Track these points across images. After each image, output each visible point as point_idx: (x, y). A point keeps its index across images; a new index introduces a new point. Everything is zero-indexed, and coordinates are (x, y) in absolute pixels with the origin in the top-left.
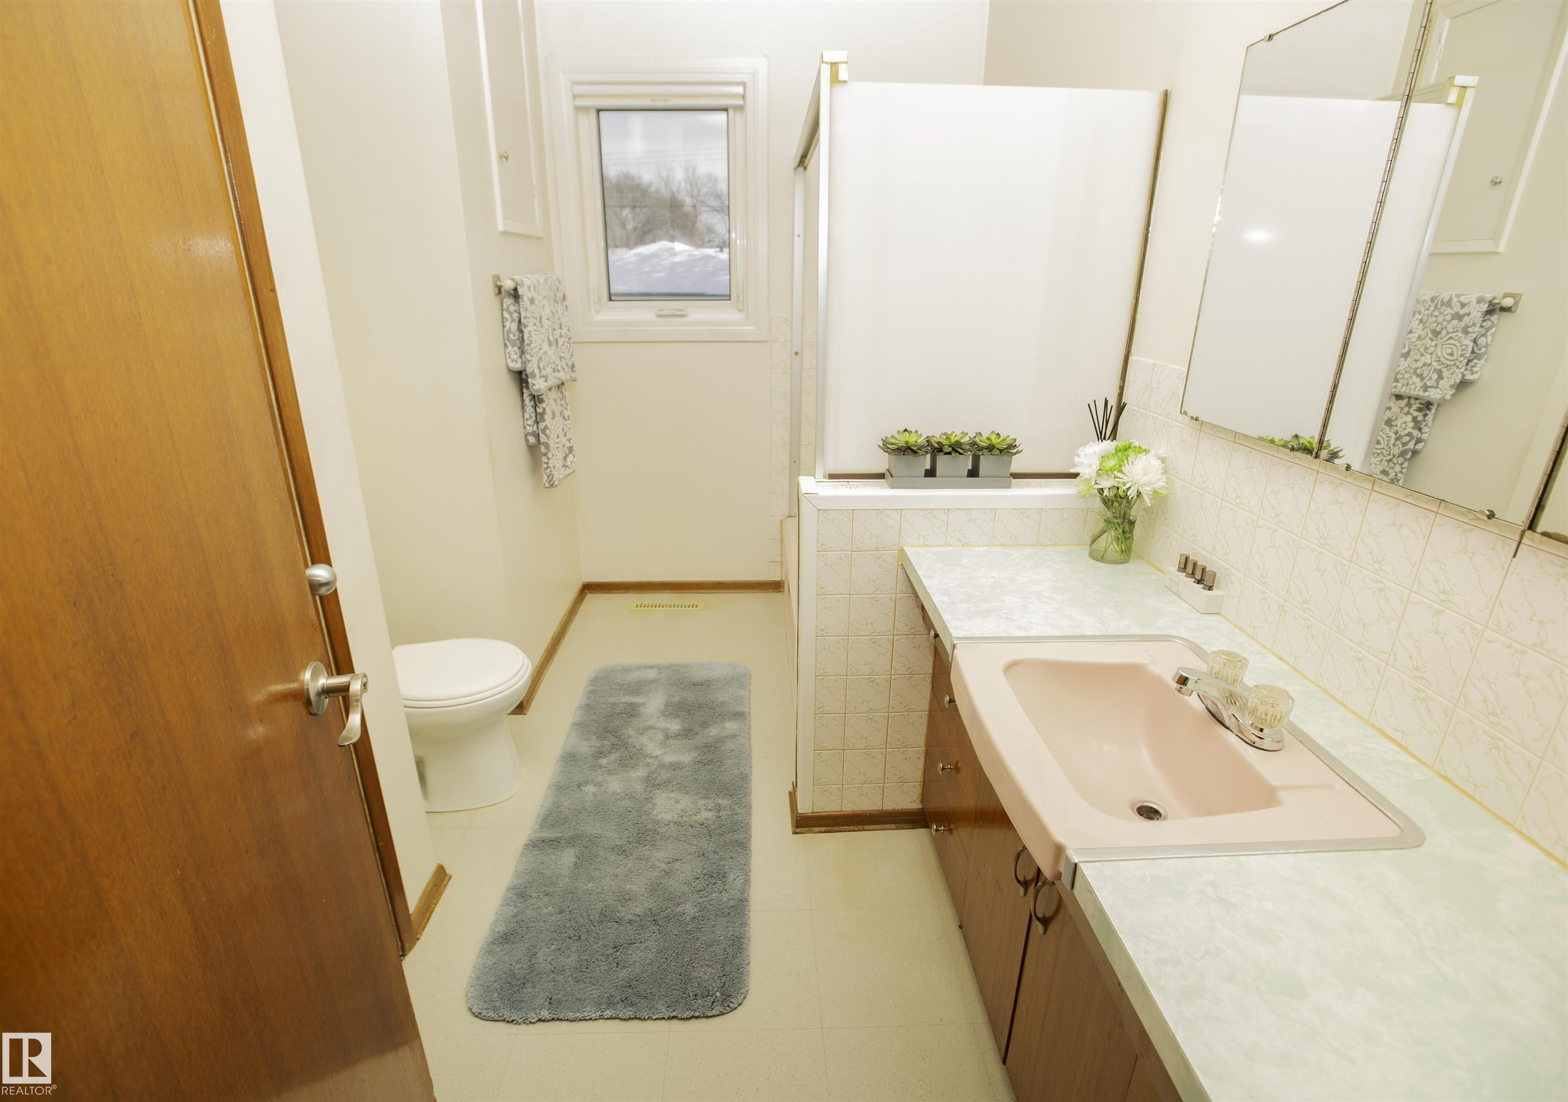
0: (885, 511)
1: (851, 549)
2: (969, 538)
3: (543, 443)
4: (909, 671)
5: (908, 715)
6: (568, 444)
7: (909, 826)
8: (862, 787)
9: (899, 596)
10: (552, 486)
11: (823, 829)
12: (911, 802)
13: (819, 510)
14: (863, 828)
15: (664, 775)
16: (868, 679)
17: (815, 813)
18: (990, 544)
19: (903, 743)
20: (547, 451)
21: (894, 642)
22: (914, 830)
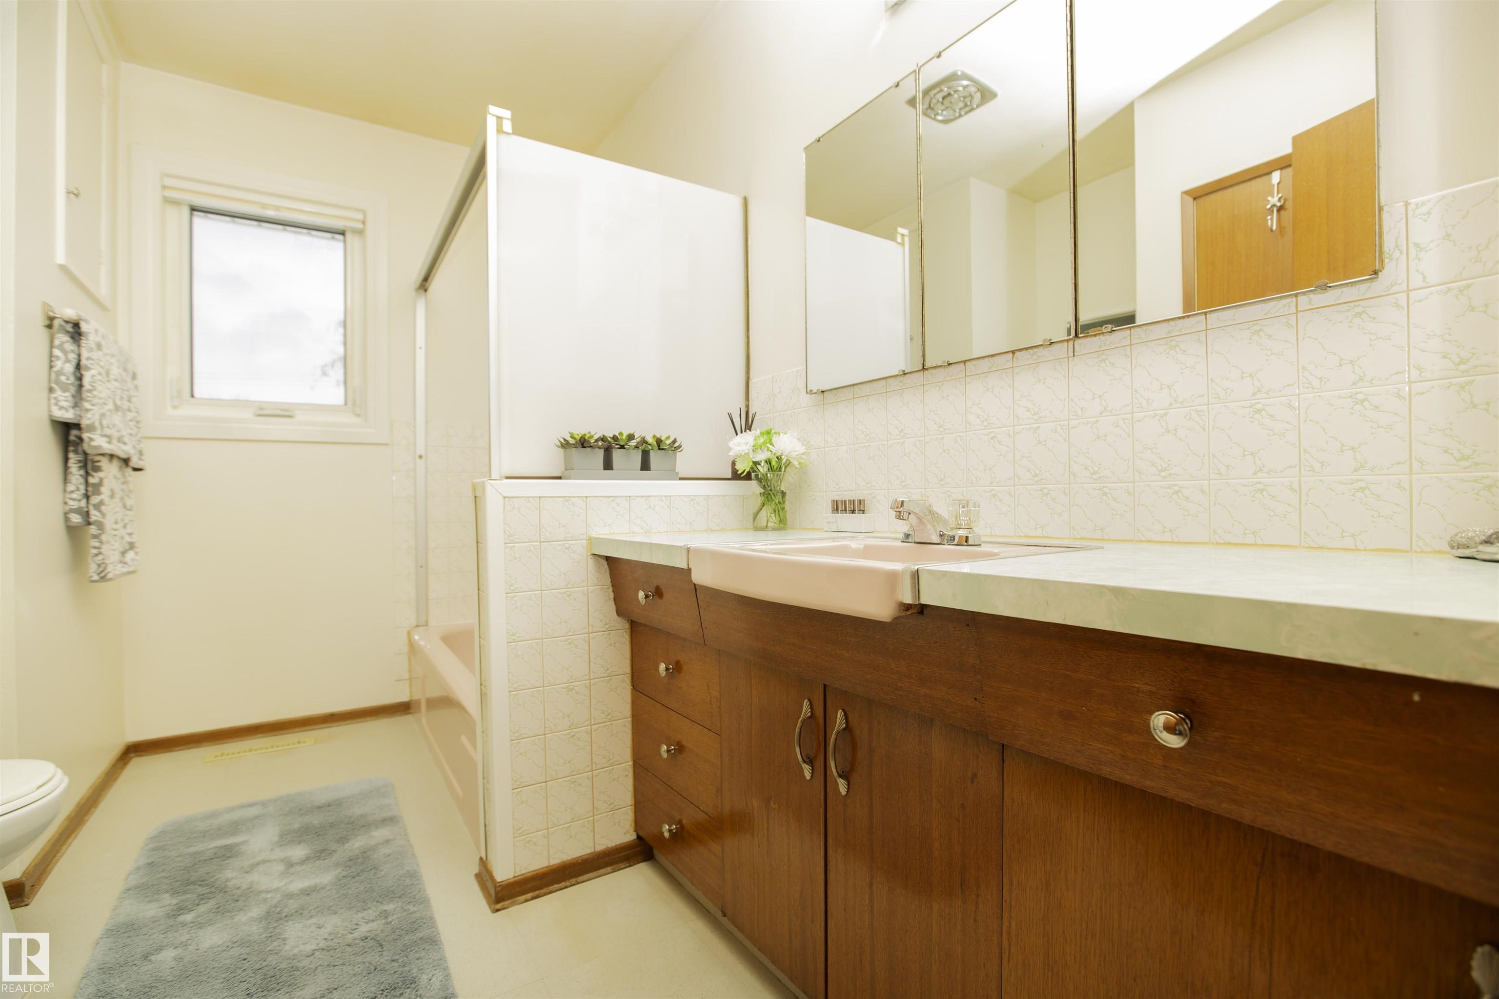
0: (571, 498)
1: (539, 540)
2: (650, 525)
3: (96, 521)
4: (608, 672)
5: (612, 724)
6: (128, 539)
7: (626, 864)
8: (570, 826)
9: (591, 588)
10: (103, 579)
11: (529, 895)
12: (625, 833)
13: (504, 497)
14: (576, 881)
15: (293, 905)
16: (567, 687)
17: (519, 876)
18: (669, 531)
19: (610, 760)
20: (99, 532)
21: (590, 641)
22: (632, 868)
